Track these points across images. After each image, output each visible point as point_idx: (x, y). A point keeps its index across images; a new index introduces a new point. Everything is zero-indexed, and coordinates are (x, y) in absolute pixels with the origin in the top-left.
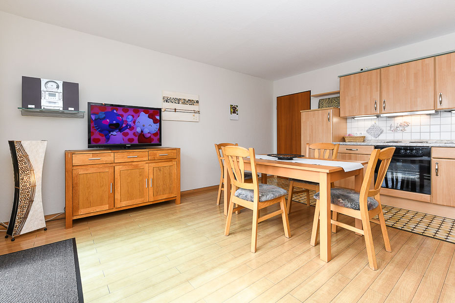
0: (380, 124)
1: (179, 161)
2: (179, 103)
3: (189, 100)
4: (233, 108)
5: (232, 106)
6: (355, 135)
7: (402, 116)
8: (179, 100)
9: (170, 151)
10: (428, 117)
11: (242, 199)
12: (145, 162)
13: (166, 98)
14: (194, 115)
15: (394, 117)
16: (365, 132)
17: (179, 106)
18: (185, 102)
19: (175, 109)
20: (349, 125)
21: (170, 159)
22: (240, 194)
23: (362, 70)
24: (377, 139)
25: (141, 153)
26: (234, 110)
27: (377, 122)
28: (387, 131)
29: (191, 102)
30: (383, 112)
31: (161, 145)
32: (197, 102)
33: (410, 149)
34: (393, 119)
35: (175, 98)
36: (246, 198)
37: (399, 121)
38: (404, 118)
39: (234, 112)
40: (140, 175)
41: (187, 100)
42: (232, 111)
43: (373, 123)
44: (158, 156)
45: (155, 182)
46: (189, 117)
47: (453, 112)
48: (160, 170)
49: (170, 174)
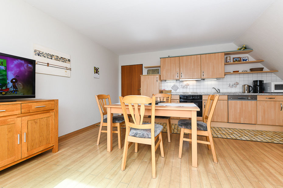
0: (178, 84)
1: (57, 112)
2: (51, 59)
3: (62, 58)
4: (96, 69)
5: (95, 67)
6: (166, 90)
7: (186, 81)
8: (52, 56)
9: (47, 103)
10: (196, 82)
11: (139, 137)
12: (16, 116)
13: (38, 52)
14: (66, 72)
15: (183, 81)
16: (171, 88)
17: (52, 62)
18: (57, 59)
19: (48, 64)
20: (163, 85)
21: (48, 111)
22: (136, 134)
23: (169, 56)
24: (176, 92)
25: (10, 107)
26: (96, 71)
27: (176, 83)
28: (180, 88)
29: (63, 60)
30: (181, 78)
31: (34, 97)
32: (69, 60)
33: (194, 96)
34: (182, 82)
35: (47, 53)
36: (143, 137)
37: (185, 83)
38: (187, 82)
39: (97, 73)
40: (9, 132)
41: (60, 57)
42: (95, 71)
43: (174, 84)
44: (33, 108)
45: (30, 136)
46: (62, 72)
47: (205, 80)
48: (36, 123)
49: (47, 125)
